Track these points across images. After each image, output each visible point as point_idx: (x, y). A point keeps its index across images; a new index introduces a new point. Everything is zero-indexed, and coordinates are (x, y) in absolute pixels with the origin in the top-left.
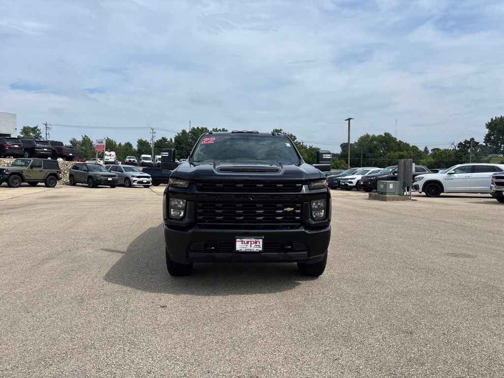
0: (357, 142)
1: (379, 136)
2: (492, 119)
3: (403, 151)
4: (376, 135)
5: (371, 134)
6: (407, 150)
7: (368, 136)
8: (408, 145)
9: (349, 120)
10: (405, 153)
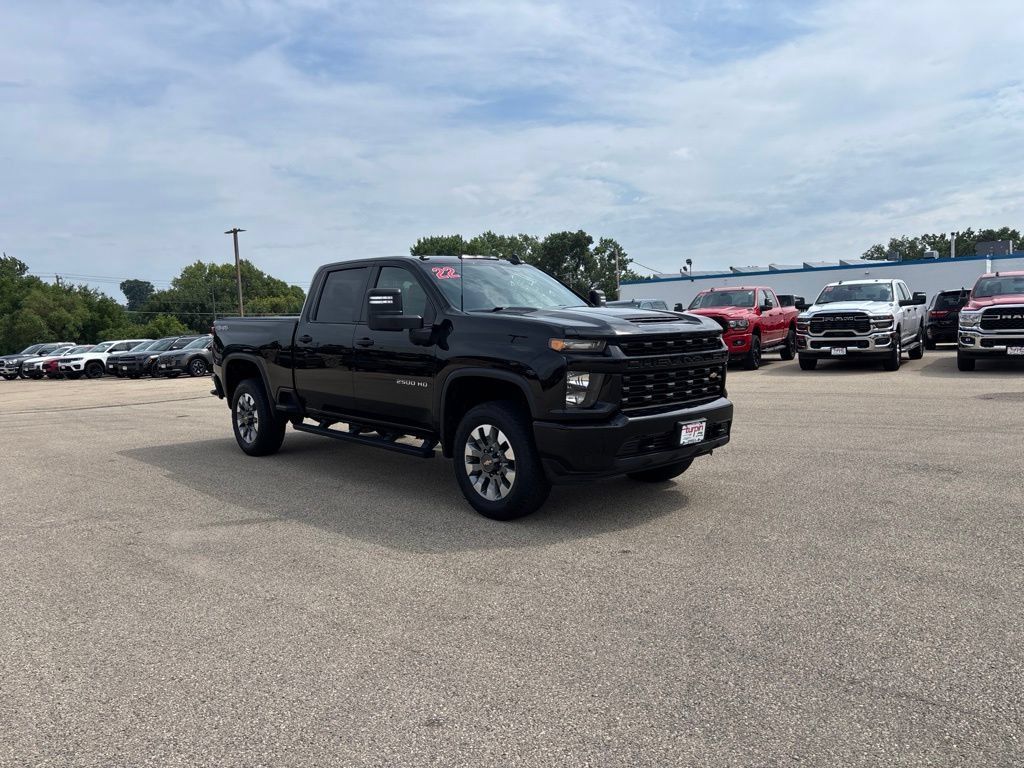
0: (179, 277)
1: (224, 266)
2: (419, 242)
3: (278, 296)
4: (219, 264)
5: (206, 262)
6: (285, 295)
7: (200, 266)
8: (284, 284)
9: (235, 232)
10: (281, 300)
